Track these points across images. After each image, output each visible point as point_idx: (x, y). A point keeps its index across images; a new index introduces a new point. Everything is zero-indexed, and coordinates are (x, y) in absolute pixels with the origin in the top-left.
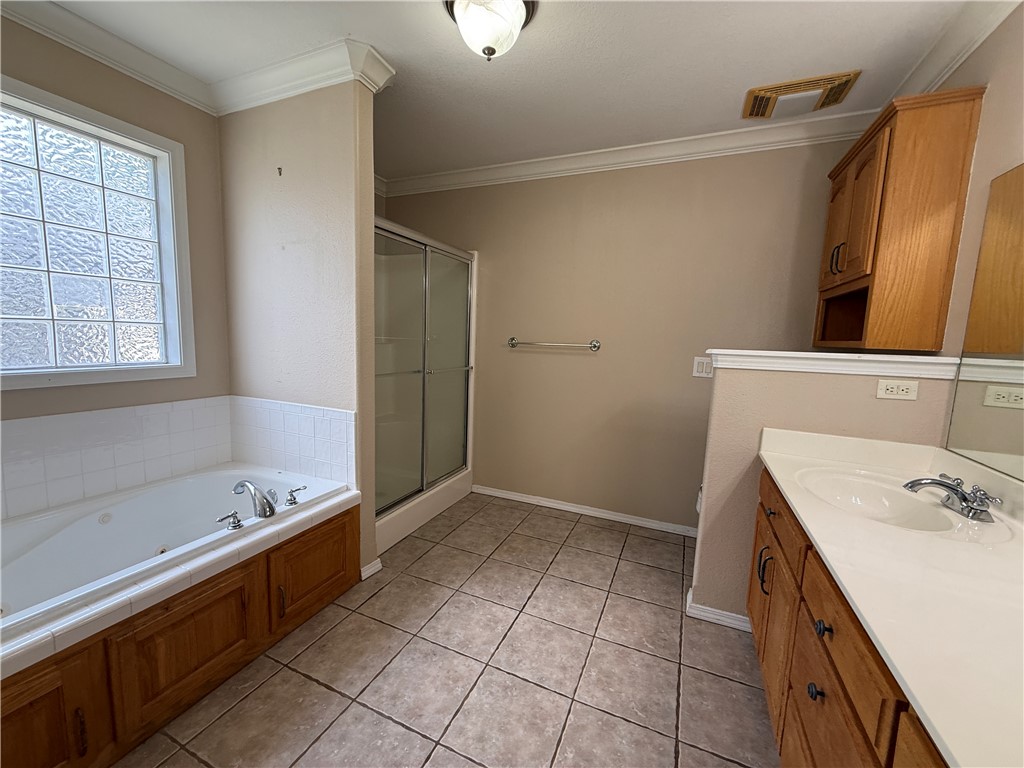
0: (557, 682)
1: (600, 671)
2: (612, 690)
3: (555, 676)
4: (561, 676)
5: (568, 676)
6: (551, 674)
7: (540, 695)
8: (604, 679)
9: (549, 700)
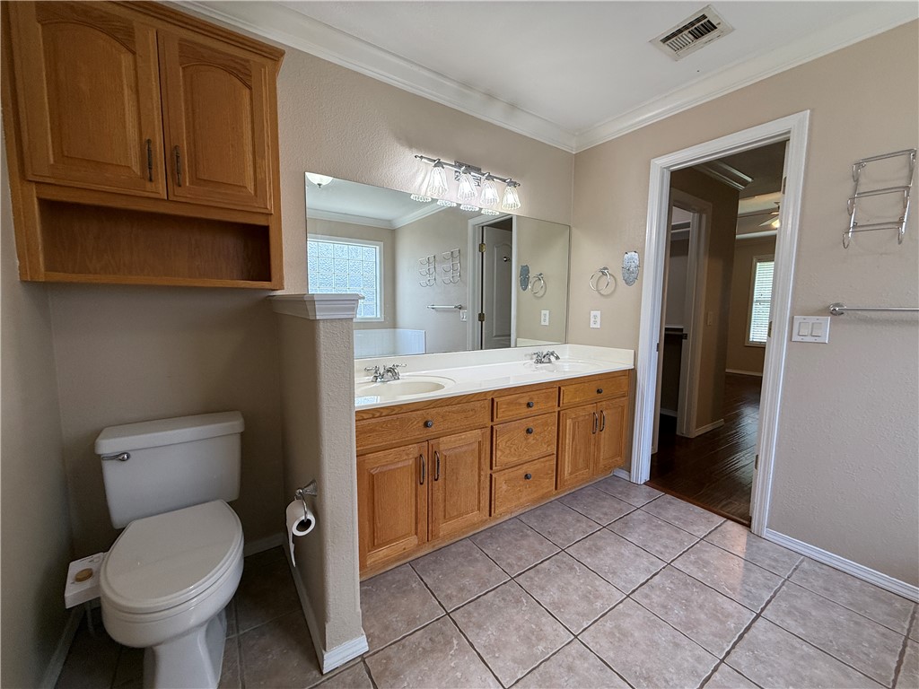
0: (586, 659)
1: (531, 646)
2: (534, 627)
3: (586, 665)
4: (578, 662)
5: (570, 659)
6: (588, 669)
7: (609, 655)
8: (534, 638)
9: (601, 646)
